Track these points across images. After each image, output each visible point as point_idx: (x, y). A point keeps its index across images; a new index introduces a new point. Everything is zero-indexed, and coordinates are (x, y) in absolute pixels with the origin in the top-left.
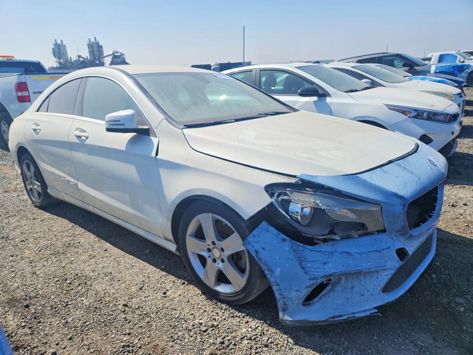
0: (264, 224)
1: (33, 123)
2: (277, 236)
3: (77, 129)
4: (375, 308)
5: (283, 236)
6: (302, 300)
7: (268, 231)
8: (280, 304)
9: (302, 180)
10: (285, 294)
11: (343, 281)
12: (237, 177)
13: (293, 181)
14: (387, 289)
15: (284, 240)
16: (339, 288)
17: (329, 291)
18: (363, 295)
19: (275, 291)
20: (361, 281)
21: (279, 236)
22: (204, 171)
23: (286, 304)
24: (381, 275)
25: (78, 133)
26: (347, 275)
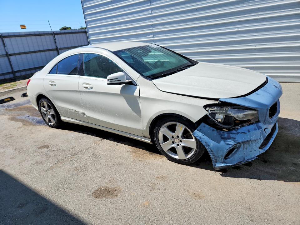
0: (203, 124)
1: (49, 81)
2: (210, 129)
3: (83, 84)
4: (257, 156)
5: (213, 129)
6: (223, 157)
7: (205, 127)
8: (213, 160)
9: (221, 102)
10: (216, 155)
11: (242, 146)
12: (188, 103)
13: (217, 102)
14: (261, 147)
15: (213, 130)
16: (241, 149)
17: (236, 151)
18: (251, 151)
19: (211, 155)
20: (250, 145)
21: (211, 129)
22: (169, 101)
23: (216, 160)
24: (259, 142)
25: (85, 85)
26: (244, 142)
